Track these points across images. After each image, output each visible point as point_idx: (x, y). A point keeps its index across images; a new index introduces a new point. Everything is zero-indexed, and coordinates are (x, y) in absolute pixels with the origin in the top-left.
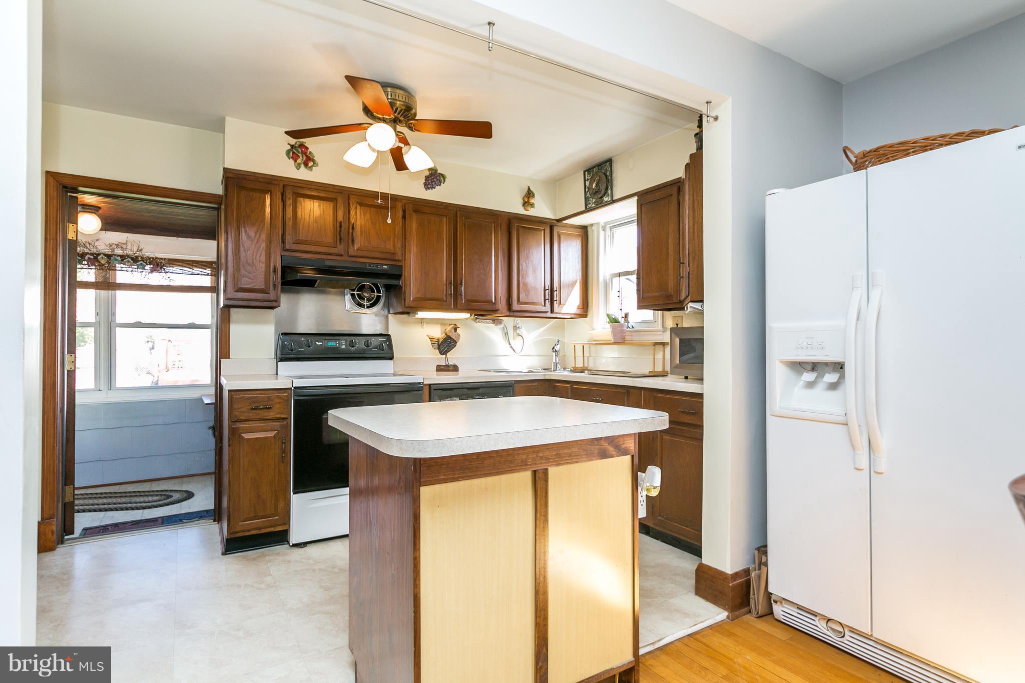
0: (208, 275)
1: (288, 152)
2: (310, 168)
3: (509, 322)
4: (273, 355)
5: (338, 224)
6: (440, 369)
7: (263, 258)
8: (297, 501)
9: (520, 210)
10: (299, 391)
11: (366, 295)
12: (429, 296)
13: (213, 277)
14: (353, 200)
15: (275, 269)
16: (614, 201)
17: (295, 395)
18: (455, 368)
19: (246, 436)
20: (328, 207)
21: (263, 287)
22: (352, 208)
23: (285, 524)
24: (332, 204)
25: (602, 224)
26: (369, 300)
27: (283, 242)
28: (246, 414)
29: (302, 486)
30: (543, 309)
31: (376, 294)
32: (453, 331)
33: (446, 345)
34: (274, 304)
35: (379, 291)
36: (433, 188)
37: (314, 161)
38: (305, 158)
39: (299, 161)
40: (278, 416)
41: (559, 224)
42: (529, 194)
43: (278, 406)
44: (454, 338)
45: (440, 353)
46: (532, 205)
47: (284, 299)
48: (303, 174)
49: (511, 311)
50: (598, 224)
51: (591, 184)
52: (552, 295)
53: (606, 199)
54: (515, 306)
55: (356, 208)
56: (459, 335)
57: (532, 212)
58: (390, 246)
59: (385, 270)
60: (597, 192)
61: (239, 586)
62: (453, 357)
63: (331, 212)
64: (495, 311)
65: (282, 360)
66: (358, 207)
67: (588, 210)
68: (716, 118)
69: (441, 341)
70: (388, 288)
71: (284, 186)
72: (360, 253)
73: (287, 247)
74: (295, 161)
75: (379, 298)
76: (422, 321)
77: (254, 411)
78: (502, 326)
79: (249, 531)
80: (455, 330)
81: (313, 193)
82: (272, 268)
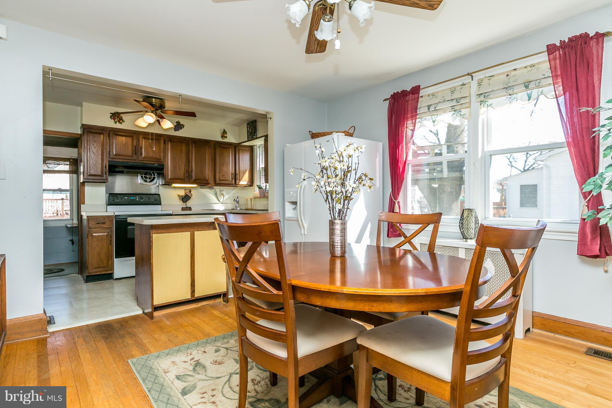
0: (67, 165)
1: (111, 117)
2: (121, 123)
3: (217, 189)
4: (105, 203)
5: (134, 147)
6: (183, 209)
7: (100, 162)
8: (116, 261)
9: (221, 140)
10: (117, 217)
11: (148, 176)
12: (176, 177)
13: (70, 166)
14: (141, 137)
15: (106, 165)
16: (257, 138)
17: (115, 218)
18: (190, 209)
19: (94, 234)
20: (129, 140)
21: (100, 174)
22: (141, 139)
23: (111, 270)
24: (131, 138)
25: (258, 145)
26: (149, 179)
27: (110, 154)
28: (94, 226)
29: (119, 255)
30: (231, 183)
31: (153, 176)
32: (189, 192)
33: (185, 198)
34: (106, 181)
35: (154, 175)
36: (178, 130)
37: (122, 120)
38: (118, 119)
39: (116, 120)
40: (108, 227)
41: (239, 145)
42: (224, 132)
43: (108, 223)
44: (189, 195)
45: (183, 202)
46: (226, 137)
47: (110, 179)
48: (118, 126)
49: (217, 184)
50: (257, 145)
51: (249, 129)
52: (236, 177)
53: (255, 137)
54: (217, 182)
55: (142, 140)
56: (192, 194)
57: (226, 140)
58: (158, 156)
59: (156, 166)
60: (251, 133)
61: (94, 290)
62: (189, 204)
63: (131, 142)
64: (208, 184)
65: (109, 205)
66: (143, 139)
67: (248, 141)
68: (271, 118)
69: (183, 196)
70: (158, 174)
71: (109, 131)
72: (145, 159)
73: (111, 157)
74: (114, 120)
75: (154, 178)
76: (175, 188)
77: (98, 225)
78: (214, 190)
79: (96, 272)
80: (190, 192)
81: (122, 134)
82: (104, 166)
